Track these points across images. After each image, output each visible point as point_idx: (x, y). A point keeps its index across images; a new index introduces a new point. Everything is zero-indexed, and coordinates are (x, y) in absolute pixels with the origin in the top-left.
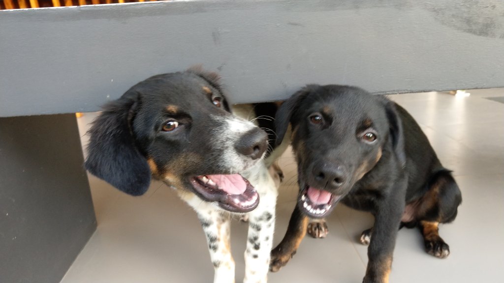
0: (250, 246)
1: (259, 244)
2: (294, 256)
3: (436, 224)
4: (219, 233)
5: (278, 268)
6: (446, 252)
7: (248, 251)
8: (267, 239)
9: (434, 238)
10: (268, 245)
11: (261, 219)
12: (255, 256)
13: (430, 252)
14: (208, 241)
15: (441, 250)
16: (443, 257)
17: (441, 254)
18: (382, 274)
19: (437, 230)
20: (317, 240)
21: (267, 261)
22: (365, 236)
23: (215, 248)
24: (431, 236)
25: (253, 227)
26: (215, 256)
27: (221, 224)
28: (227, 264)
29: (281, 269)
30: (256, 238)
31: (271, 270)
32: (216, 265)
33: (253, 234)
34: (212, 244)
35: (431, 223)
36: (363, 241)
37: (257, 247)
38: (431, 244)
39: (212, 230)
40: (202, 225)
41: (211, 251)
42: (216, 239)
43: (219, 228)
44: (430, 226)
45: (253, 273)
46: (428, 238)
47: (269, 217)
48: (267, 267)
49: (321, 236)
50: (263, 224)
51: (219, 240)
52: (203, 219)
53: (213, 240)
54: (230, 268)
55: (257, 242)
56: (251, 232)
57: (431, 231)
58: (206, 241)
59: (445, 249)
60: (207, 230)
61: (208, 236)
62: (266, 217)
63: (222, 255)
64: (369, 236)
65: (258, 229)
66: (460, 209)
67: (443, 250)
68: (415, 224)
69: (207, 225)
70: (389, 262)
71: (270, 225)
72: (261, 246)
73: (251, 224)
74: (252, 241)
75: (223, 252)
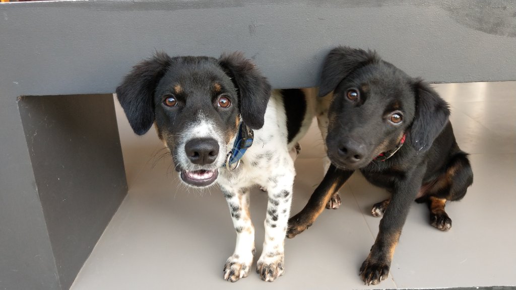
0: (269, 217)
1: (277, 216)
2: (309, 228)
3: (444, 201)
4: (241, 204)
5: (294, 235)
6: (448, 225)
7: (268, 221)
8: (285, 211)
9: (440, 212)
10: (285, 216)
11: (279, 196)
12: (274, 226)
13: (434, 224)
14: (231, 210)
15: (444, 223)
16: (445, 230)
17: (443, 226)
18: (390, 245)
19: (444, 206)
20: (331, 210)
21: (285, 229)
22: (376, 209)
23: (238, 217)
24: (437, 211)
25: (272, 202)
26: (238, 223)
27: (242, 195)
28: (248, 229)
29: (296, 236)
30: (274, 211)
31: (287, 236)
32: (239, 230)
33: (272, 208)
34: (235, 213)
35: (440, 200)
36: (374, 213)
37: (275, 219)
38: (436, 217)
39: (235, 201)
40: (225, 196)
41: (234, 219)
42: (238, 208)
43: (240, 198)
44: (438, 202)
45: (272, 239)
46: (434, 212)
47: (287, 194)
48: (284, 234)
49: (334, 207)
50: (281, 200)
51: (241, 209)
52: (226, 192)
53: (235, 209)
54: (250, 233)
55: (275, 214)
56: (270, 206)
57: (438, 206)
58: (229, 211)
59: (447, 223)
60: (230, 201)
61: (231, 206)
62: (283, 195)
63: (244, 222)
64: (379, 209)
65: (277, 204)
66: (469, 189)
67: (446, 223)
68: (425, 200)
69: (230, 196)
70: (397, 235)
71: (287, 201)
72: (279, 218)
73: (270, 199)
74: (271, 213)
75: (245, 219)
